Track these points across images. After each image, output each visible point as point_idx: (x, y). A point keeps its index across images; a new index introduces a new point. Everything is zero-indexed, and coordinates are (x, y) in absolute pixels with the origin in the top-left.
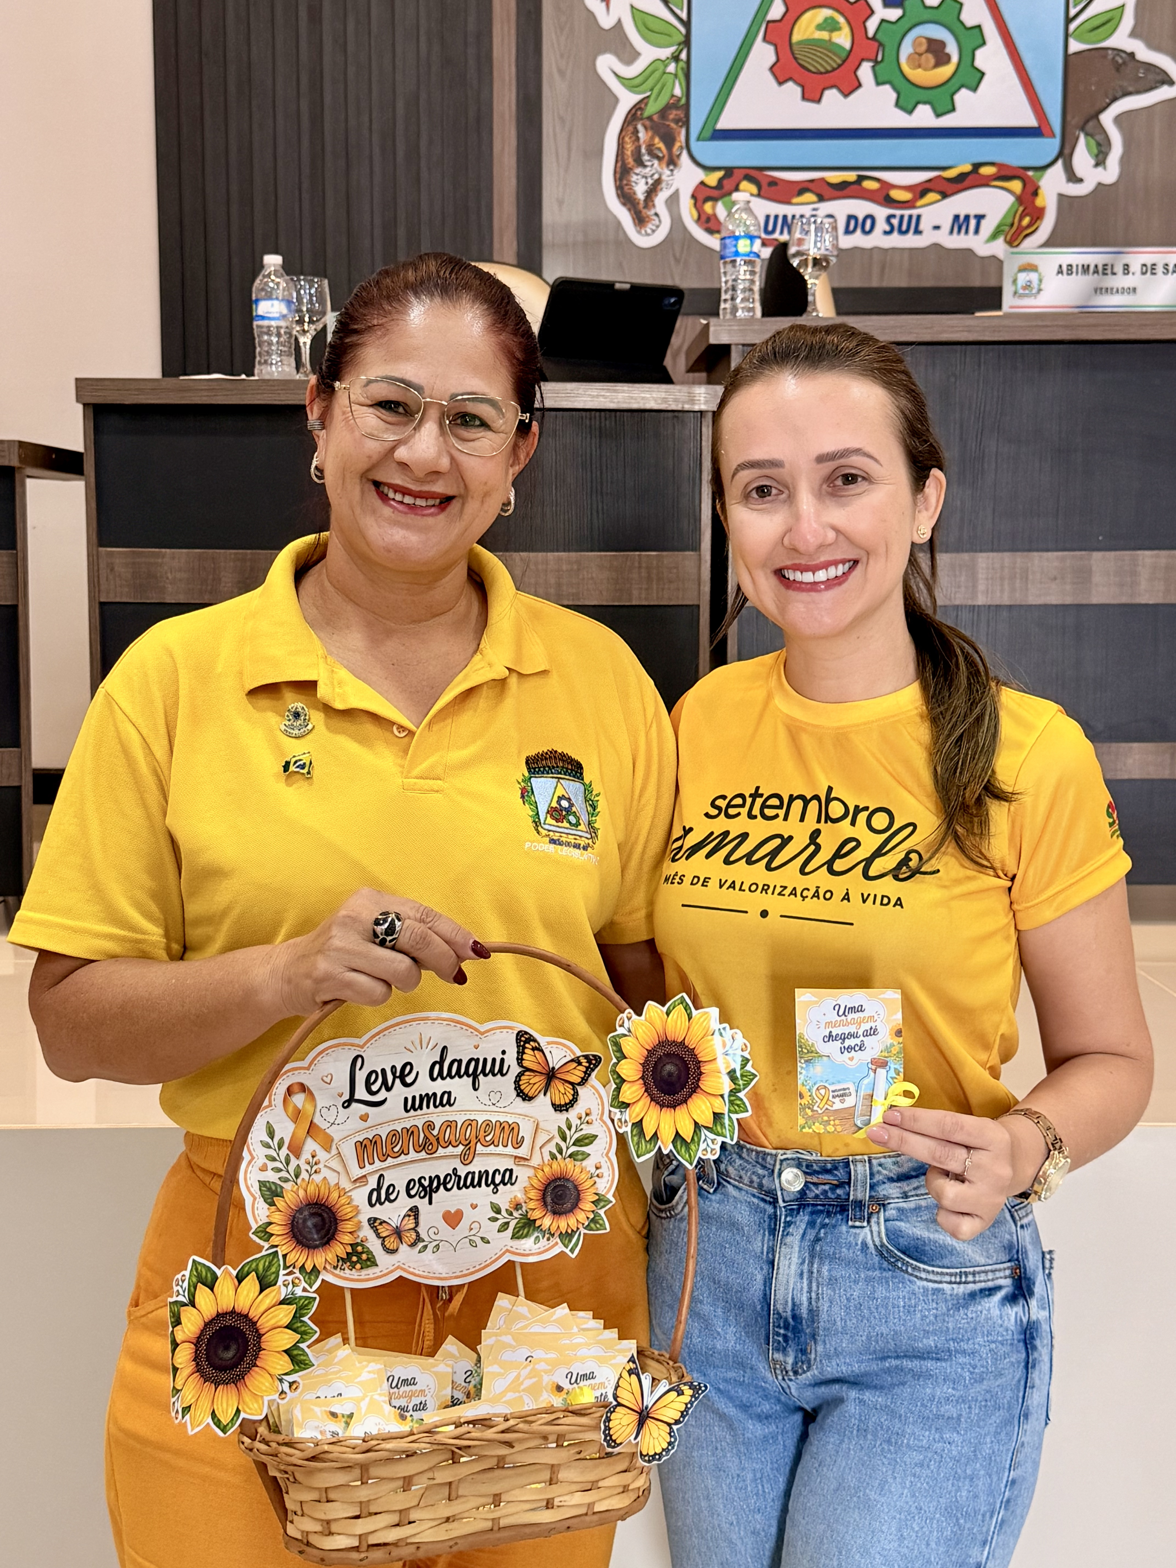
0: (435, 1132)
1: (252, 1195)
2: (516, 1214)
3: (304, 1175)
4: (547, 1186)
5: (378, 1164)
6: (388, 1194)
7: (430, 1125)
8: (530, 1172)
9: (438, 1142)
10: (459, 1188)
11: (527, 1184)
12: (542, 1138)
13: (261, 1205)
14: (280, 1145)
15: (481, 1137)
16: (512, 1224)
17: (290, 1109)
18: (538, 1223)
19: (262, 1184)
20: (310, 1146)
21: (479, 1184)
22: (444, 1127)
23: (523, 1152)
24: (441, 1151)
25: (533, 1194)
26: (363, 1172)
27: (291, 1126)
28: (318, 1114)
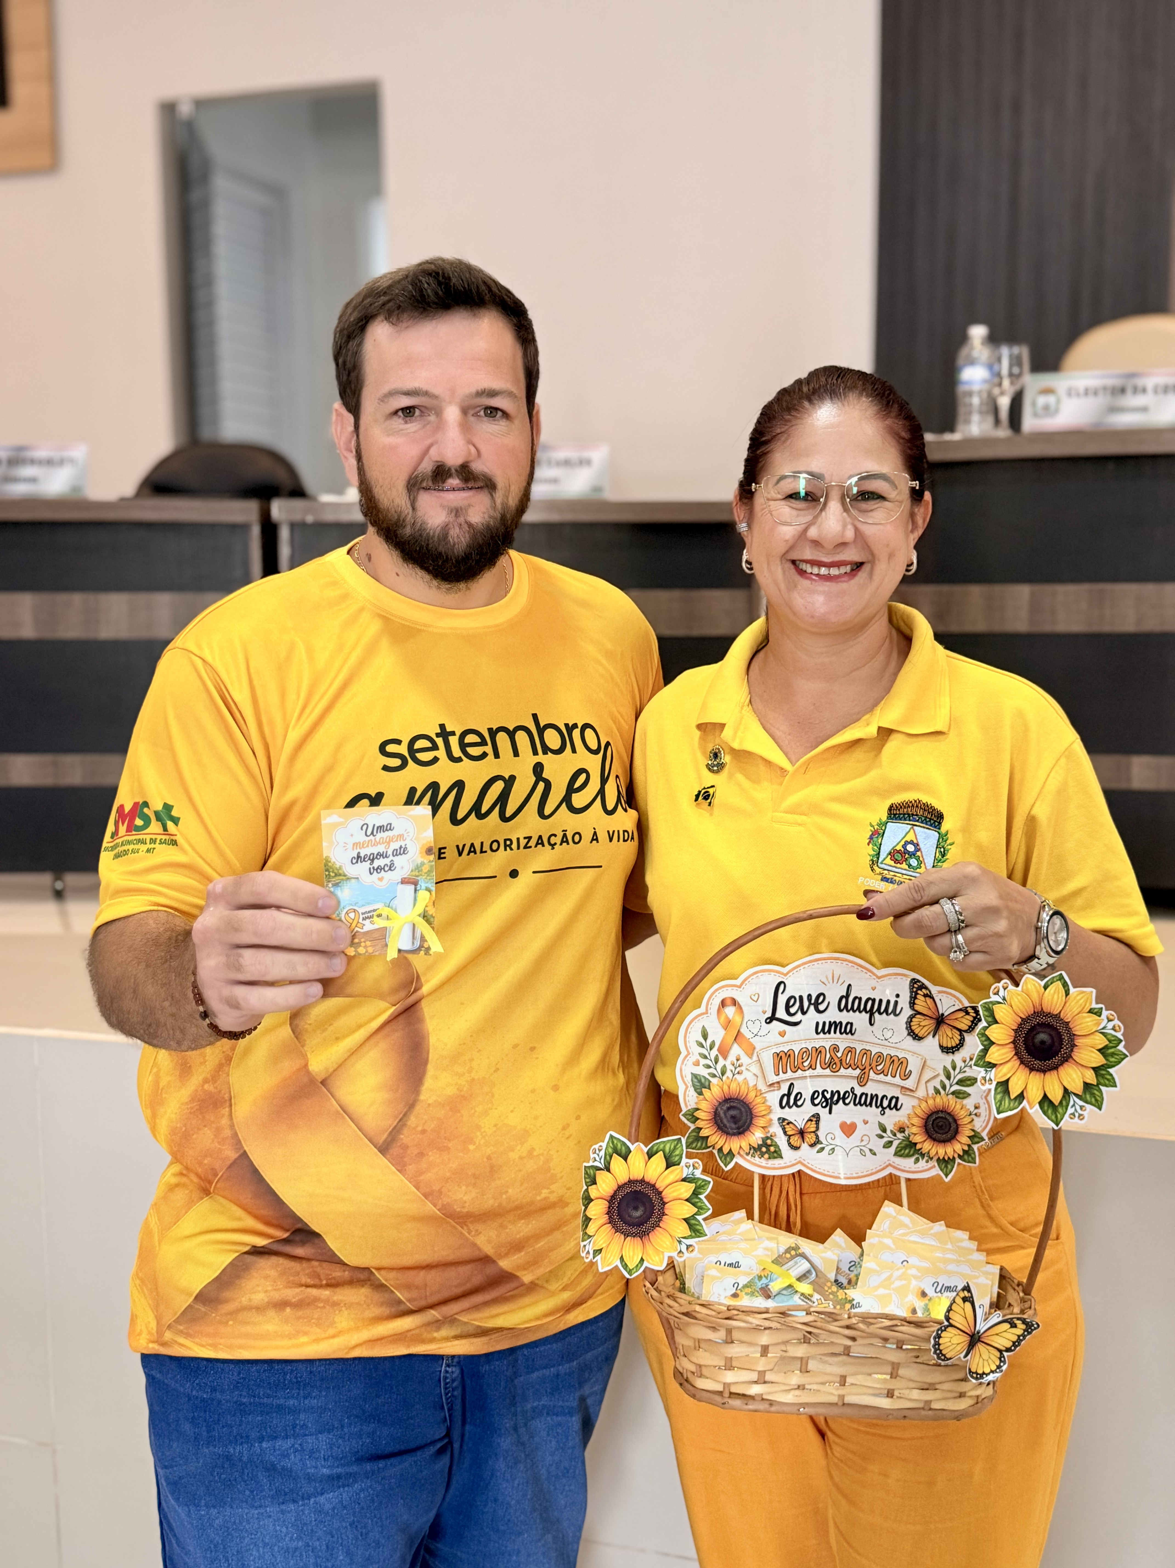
0: (839, 1055)
1: (686, 1084)
2: (900, 1135)
3: (729, 1074)
4: (929, 1116)
5: (790, 1074)
6: (796, 1100)
7: (836, 1048)
8: (915, 1102)
9: (841, 1064)
10: (855, 1105)
11: (910, 1111)
12: (928, 1075)
13: (692, 1092)
14: (712, 1047)
15: (874, 1065)
16: (896, 1143)
17: (723, 1018)
18: (918, 1146)
19: (695, 1076)
20: (736, 1050)
21: (871, 1104)
22: (846, 1052)
23: (910, 1083)
24: (843, 1071)
25: (916, 1121)
26: (776, 1079)
27: (722, 1032)
28: (744, 1025)
